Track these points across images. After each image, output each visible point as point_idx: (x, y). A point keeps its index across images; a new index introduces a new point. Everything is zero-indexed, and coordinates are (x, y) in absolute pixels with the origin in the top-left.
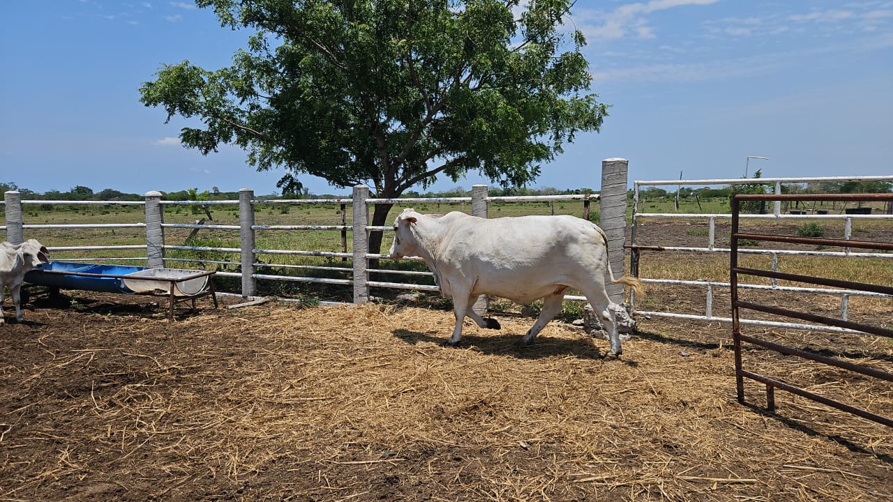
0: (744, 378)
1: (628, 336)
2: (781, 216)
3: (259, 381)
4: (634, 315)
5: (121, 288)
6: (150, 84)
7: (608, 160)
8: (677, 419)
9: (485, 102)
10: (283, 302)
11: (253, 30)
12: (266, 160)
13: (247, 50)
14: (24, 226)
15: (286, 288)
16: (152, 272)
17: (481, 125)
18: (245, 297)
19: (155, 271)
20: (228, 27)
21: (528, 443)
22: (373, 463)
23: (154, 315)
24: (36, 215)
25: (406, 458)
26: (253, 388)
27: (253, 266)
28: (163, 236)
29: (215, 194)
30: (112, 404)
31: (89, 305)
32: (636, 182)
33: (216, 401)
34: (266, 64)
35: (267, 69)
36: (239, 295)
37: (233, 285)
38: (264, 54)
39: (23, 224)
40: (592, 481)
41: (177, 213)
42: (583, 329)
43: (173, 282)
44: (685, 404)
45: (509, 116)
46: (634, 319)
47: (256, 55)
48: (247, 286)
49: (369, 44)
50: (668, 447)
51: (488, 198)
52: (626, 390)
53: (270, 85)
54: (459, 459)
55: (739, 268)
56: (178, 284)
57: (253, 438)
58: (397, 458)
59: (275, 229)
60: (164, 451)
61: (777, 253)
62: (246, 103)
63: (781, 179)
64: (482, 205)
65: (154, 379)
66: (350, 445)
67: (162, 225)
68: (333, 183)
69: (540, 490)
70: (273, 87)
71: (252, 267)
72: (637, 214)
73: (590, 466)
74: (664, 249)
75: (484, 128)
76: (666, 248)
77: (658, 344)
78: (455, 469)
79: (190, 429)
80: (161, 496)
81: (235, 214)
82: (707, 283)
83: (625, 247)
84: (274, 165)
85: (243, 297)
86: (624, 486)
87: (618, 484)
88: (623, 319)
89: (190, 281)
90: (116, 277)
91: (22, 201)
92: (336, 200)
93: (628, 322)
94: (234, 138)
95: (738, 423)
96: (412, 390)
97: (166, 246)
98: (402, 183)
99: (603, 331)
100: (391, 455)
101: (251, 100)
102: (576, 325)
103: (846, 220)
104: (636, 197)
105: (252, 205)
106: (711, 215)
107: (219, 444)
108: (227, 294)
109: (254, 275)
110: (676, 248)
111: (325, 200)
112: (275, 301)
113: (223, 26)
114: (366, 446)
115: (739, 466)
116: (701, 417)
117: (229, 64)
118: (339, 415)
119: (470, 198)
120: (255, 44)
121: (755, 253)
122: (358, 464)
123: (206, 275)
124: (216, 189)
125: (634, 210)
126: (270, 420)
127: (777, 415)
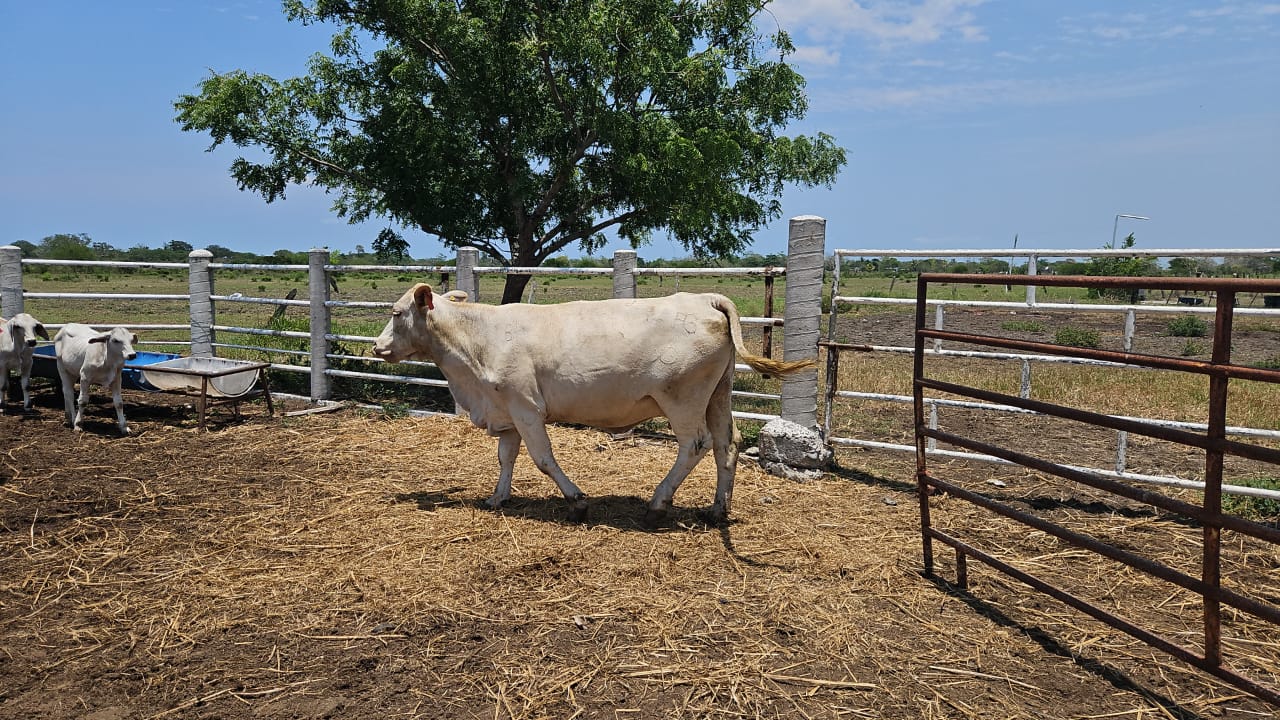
0: (933, 540)
1: (818, 473)
2: (1035, 305)
3: (265, 517)
4: (830, 443)
5: (141, 384)
6: (190, 99)
7: (796, 219)
8: (818, 594)
9: (651, 131)
10: (361, 410)
11: (334, 27)
12: (363, 208)
13: (329, 54)
14: (25, 294)
15: (373, 390)
16: (187, 363)
17: (640, 163)
18: (314, 402)
19: (190, 361)
20: (297, 22)
21: (588, 619)
22: (357, 639)
23: (184, 422)
24: (107, 280)
25: (407, 633)
26: (252, 528)
27: (326, 357)
28: (213, 312)
29: (359, 255)
30: (54, 543)
31: (104, 406)
32: (837, 251)
33: (192, 544)
34: (354, 73)
35: (355, 80)
36: (307, 398)
37: (299, 384)
38: (354, 60)
39: (25, 291)
40: (646, 677)
41: (297, 280)
42: (759, 461)
43: (206, 377)
44: (844, 573)
45: (681, 151)
46: (830, 449)
47: (343, 60)
48: (318, 386)
49: (484, 46)
50: (782, 635)
51: (636, 270)
52: (773, 549)
53: (365, 105)
54: (479, 639)
55: (925, 380)
56: (213, 380)
57: (213, 598)
58: (396, 633)
59: (355, 307)
60: (87, 609)
61: (1028, 360)
62: (329, 126)
63: (1038, 251)
64: (627, 279)
65: (128, 510)
66: (340, 613)
67: (212, 297)
68: (447, 244)
69: (565, 687)
70: (369, 108)
71: (324, 360)
72: (838, 298)
73: (658, 655)
74: (872, 349)
75: (645, 168)
76: (875, 347)
77: (860, 487)
78: (467, 652)
79: (138, 581)
80: (49, 670)
81: (374, 284)
82: (931, 400)
83: (818, 345)
84: (373, 213)
85: (312, 401)
86: (684, 684)
87: (679, 681)
88: (811, 449)
89: (231, 375)
90: (133, 368)
91: (23, 261)
92: (435, 268)
93: (819, 453)
94: (311, 177)
95: (904, 604)
96: (465, 540)
97: (215, 327)
98: (545, 246)
99: (782, 465)
100: (389, 630)
101: (337, 122)
102: (750, 454)
103: (1126, 312)
104: (837, 272)
105: (326, 272)
106: (938, 301)
107: (161, 603)
108: (292, 396)
109: (328, 371)
110: (889, 348)
111: (420, 267)
112: (354, 407)
113: (289, 20)
114: (359, 615)
115: (866, 665)
116: (857, 592)
117: (303, 73)
118: (348, 570)
119: (612, 269)
120: (340, 47)
121: (998, 358)
122: (337, 640)
123: (256, 368)
124: (360, 248)
125: (833, 291)
126: (248, 574)
127: (969, 595)
